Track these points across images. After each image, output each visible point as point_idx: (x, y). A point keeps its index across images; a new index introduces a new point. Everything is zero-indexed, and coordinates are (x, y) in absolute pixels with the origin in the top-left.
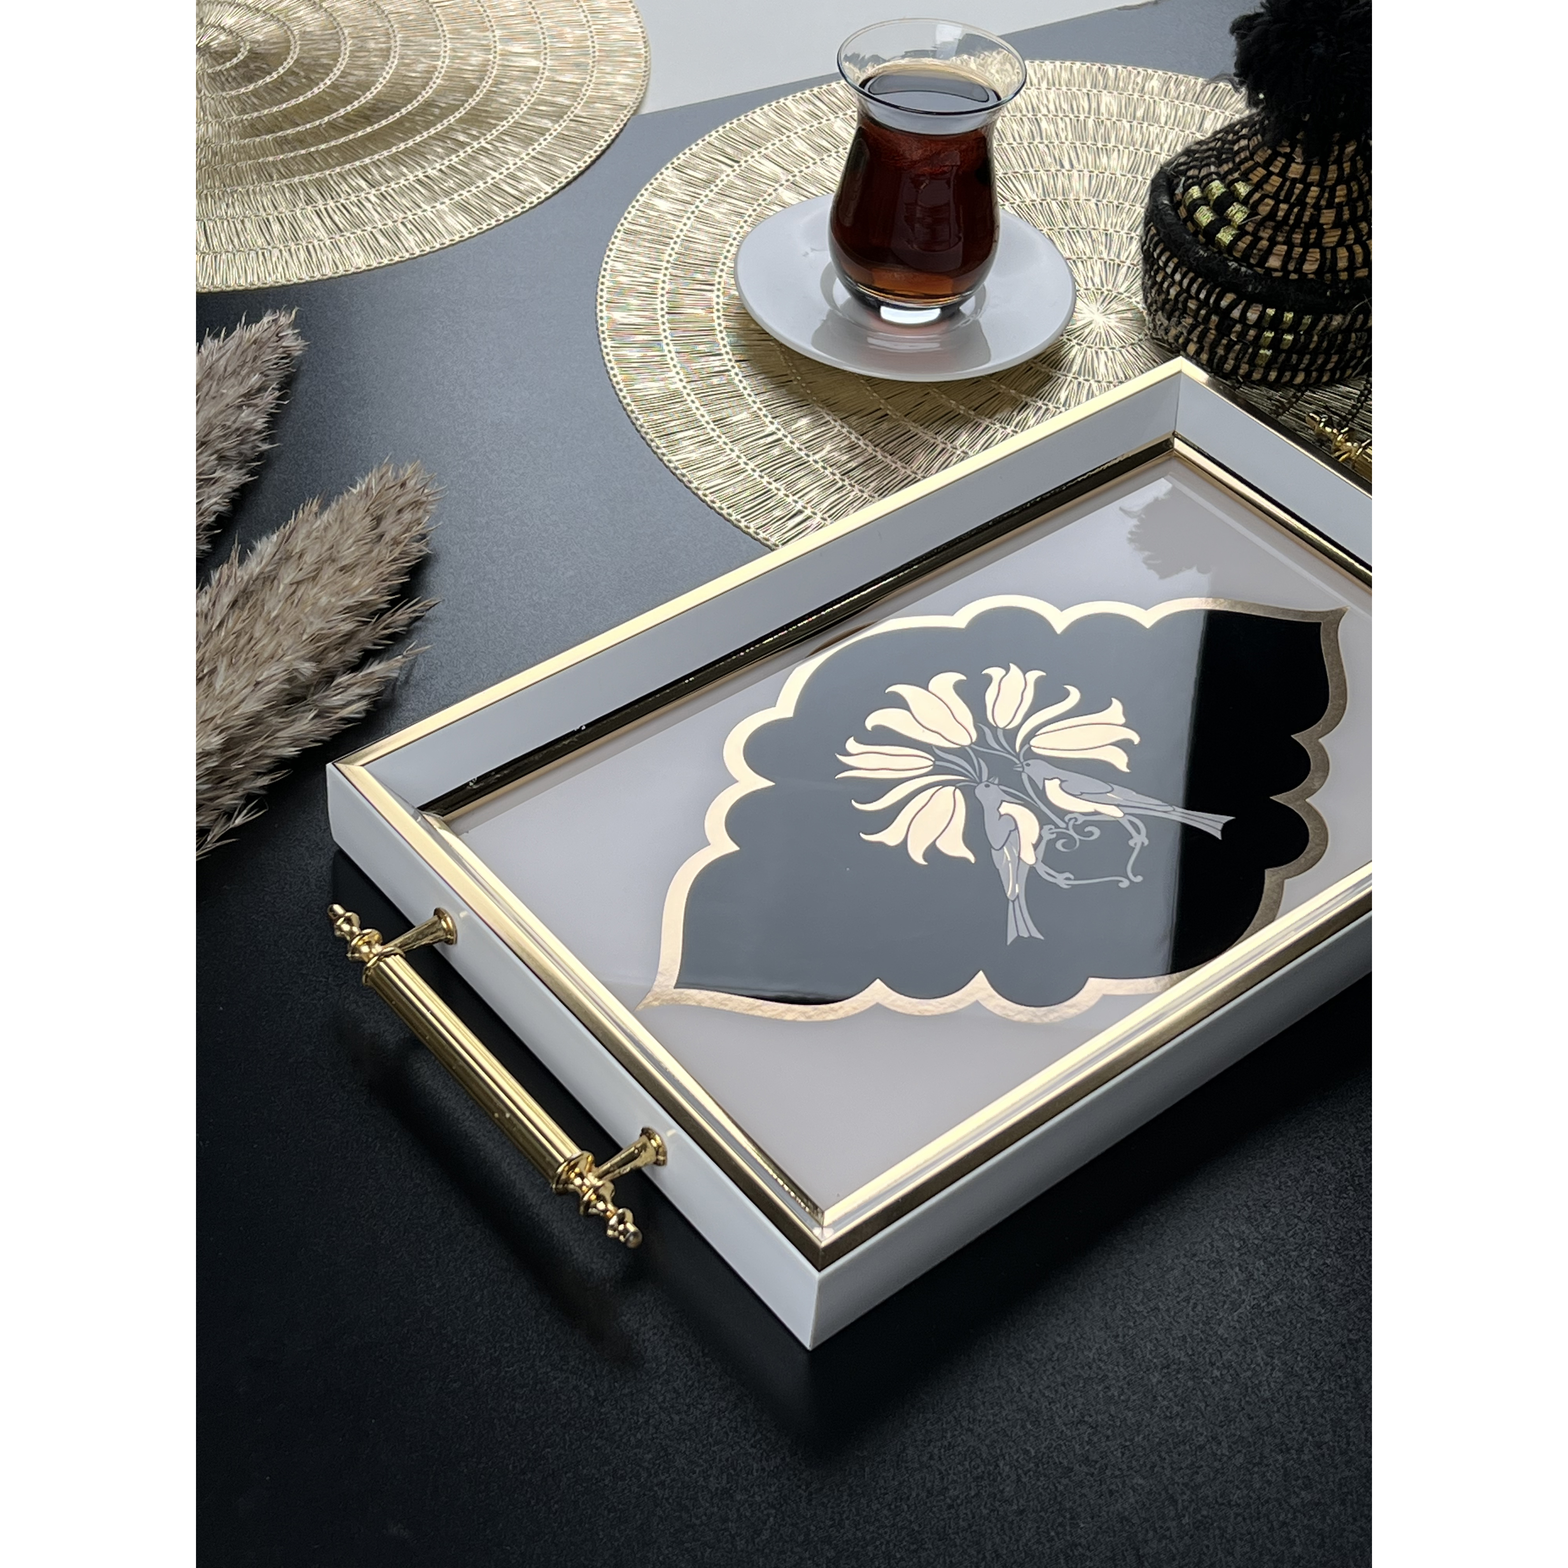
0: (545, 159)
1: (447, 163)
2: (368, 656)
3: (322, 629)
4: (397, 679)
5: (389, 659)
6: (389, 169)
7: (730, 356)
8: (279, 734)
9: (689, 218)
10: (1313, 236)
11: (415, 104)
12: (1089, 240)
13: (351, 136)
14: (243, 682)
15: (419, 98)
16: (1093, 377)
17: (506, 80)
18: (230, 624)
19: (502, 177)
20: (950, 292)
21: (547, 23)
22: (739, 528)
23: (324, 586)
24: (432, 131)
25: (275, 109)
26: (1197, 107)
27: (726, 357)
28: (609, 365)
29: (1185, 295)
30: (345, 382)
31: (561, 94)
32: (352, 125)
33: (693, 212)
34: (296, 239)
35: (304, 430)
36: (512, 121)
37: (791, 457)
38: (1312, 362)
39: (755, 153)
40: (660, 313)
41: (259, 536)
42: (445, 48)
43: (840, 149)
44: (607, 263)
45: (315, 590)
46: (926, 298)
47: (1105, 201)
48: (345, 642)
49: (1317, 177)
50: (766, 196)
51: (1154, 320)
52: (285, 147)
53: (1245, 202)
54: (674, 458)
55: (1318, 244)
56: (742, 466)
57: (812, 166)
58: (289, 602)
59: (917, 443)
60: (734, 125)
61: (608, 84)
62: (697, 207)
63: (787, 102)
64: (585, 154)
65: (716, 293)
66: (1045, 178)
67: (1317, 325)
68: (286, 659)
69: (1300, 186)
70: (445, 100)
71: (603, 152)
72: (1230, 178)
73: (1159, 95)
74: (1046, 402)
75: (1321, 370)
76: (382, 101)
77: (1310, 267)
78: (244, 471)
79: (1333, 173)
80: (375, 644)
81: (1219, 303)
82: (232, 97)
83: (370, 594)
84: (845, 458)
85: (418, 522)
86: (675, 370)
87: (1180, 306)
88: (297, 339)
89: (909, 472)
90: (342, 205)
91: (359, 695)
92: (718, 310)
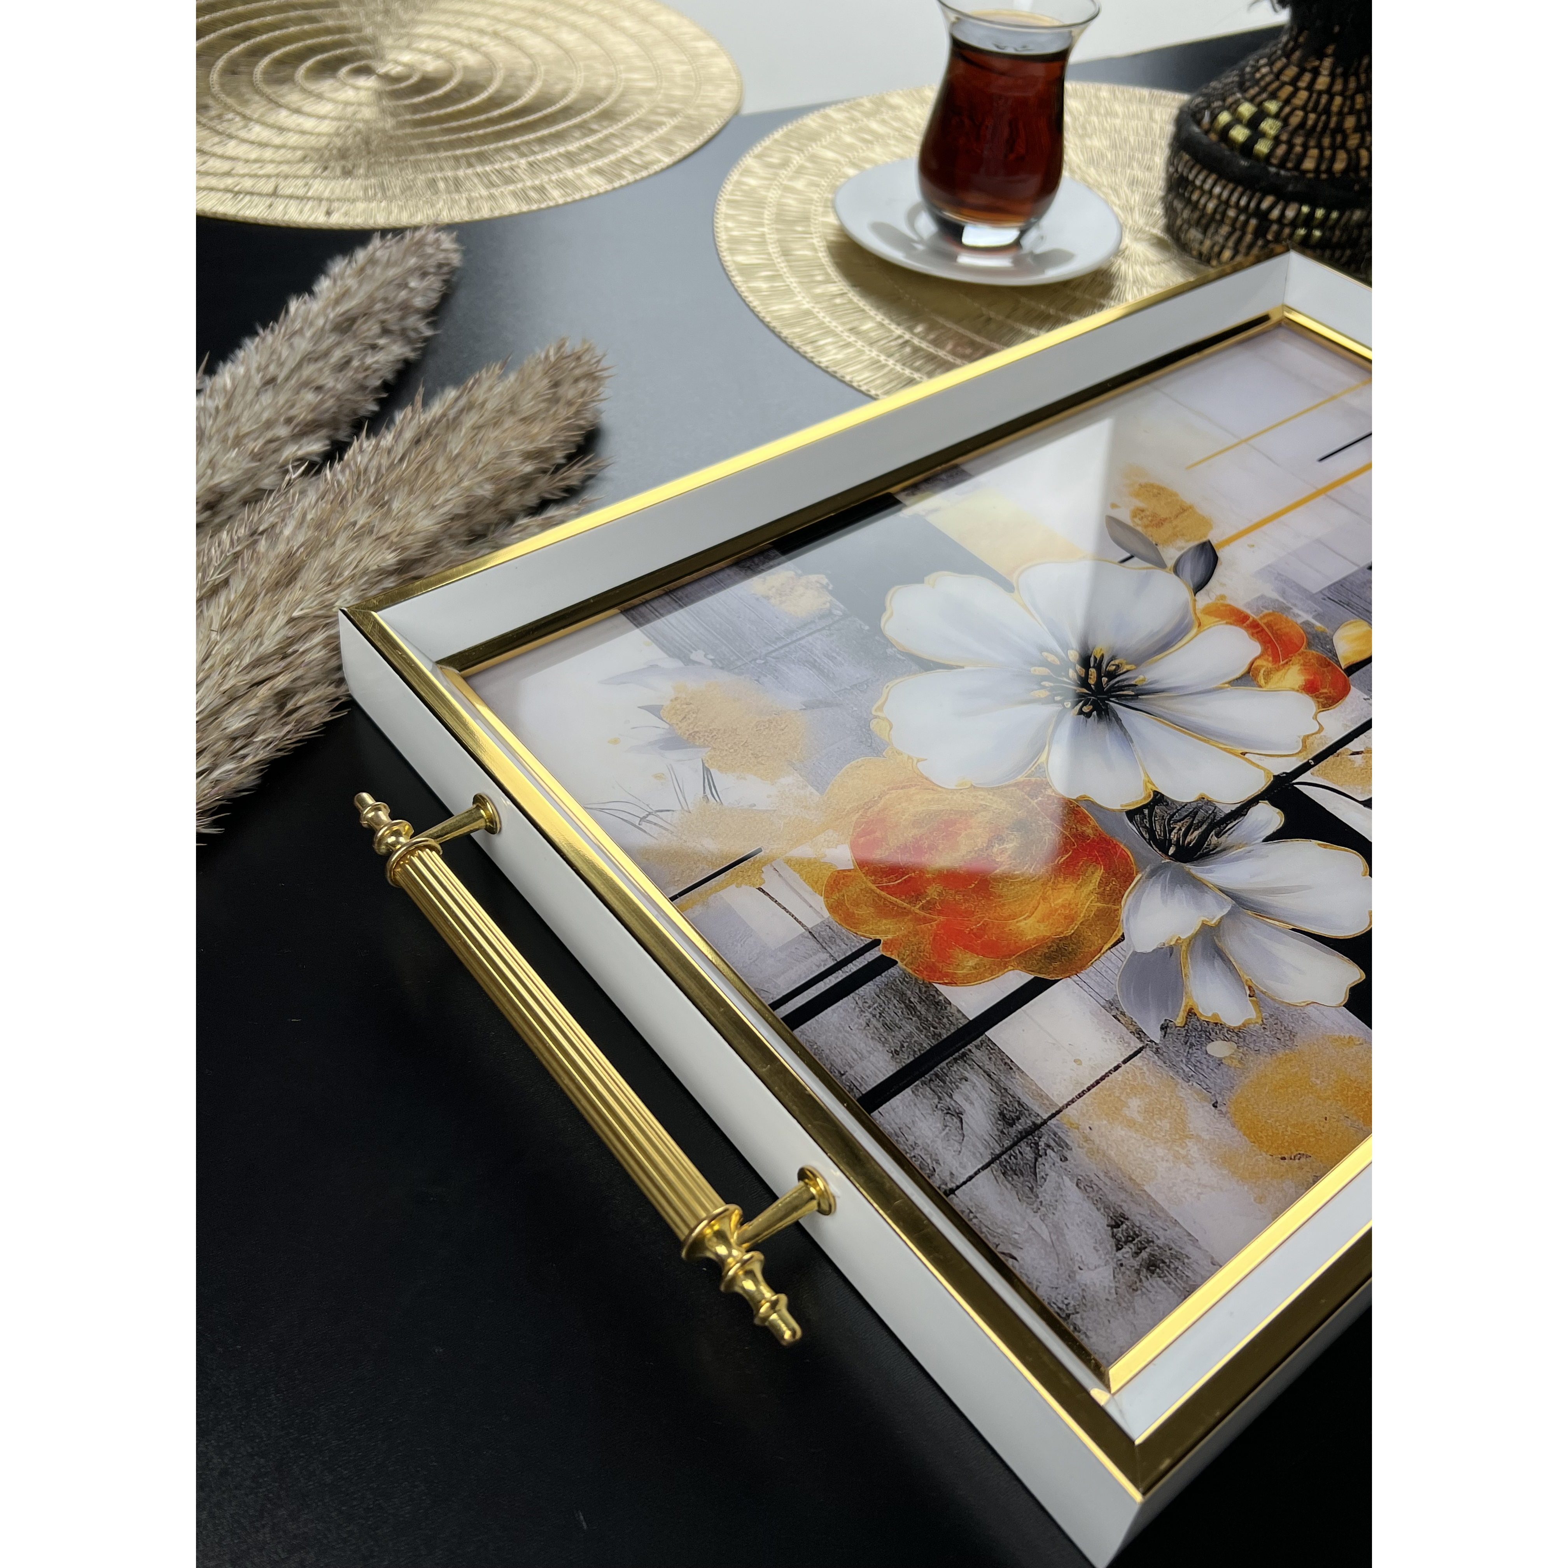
1: (583, 143)
6: (536, 146)
10: (1339, 140)
15: (557, 105)
17: (629, 94)
19: (629, 152)
24: (570, 123)
25: (441, 112)
29: (1224, 206)
31: (675, 102)
34: (458, 191)
36: (636, 117)
42: (579, 75)
49: (1343, 87)
52: (449, 132)
53: (1277, 116)
55: (1344, 146)
58: (470, 443)
64: (697, 139)
67: (1341, 219)
69: (1325, 97)
70: (580, 105)
72: (1259, 99)
76: (529, 106)
77: (1338, 167)
78: (409, 348)
81: (1260, 207)
82: (406, 104)
87: (1218, 217)
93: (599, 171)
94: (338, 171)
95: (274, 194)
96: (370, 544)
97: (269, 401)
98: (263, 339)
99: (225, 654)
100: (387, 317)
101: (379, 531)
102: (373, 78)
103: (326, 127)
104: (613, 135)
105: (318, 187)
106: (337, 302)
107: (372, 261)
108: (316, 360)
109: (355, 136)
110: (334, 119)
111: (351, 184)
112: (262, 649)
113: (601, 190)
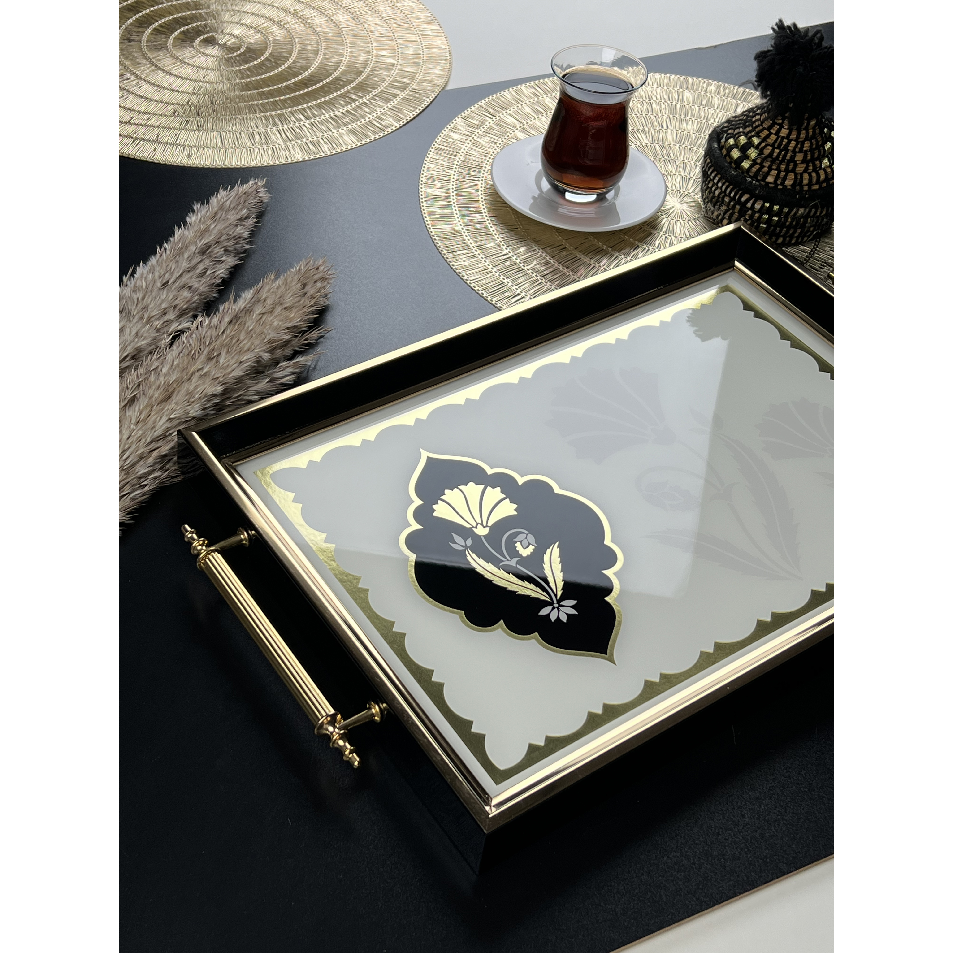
0: (396, 110)
1: (345, 109)
2: (296, 354)
3: (275, 337)
4: (310, 366)
5: (306, 356)
6: (316, 111)
7: (487, 214)
8: (250, 389)
9: (468, 143)
10: (791, 167)
11: (331, 78)
12: (675, 165)
13: (297, 93)
14: (234, 361)
15: (333, 76)
16: (673, 234)
17: (377, 69)
18: (228, 331)
19: (374, 117)
20: (602, 187)
21: (401, 41)
22: (487, 300)
23: (276, 316)
24: (339, 93)
25: (259, 78)
26: (734, 100)
27: (484, 214)
28: (424, 215)
29: (723, 194)
30: (289, 217)
31: (406, 77)
32: (297, 87)
33: (471, 141)
34: (267, 143)
35: (268, 240)
36: (380, 90)
37: (516, 266)
38: (787, 232)
39: (504, 112)
40: (451, 190)
41: (243, 290)
42: (347, 51)
43: (548, 113)
44: (425, 164)
45: (271, 318)
46: (589, 189)
47: (684, 146)
48: (285, 346)
49: (795, 136)
50: (509, 134)
51: (706, 207)
52: (263, 97)
53: (757, 147)
54: (455, 264)
55: (793, 171)
56: (490, 270)
57: (533, 120)
58: (258, 323)
59: (580, 263)
60: (494, 98)
61: (429, 73)
62: (473, 138)
63: (522, 87)
64: (416, 108)
65: (481, 182)
66: (653, 133)
67: (791, 213)
68: (256, 351)
69: (786, 140)
70: (346, 77)
71: (426, 108)
72: (750, 135)
73: (714, 94)
74: (648, 246)
75: (791, 237)
76: (313, 76)
77: (789, 182)
78: (237, 258)
79: (803, 135)
80: (300, 348)
81: (741, 199)
82: (236, 71)
83: (299, 321)
84: (543, 268)
85: (324, 287)
86: (458, 220)
87: (720, 199)
88: (266, 194)
89: (575, 277)
90: (291, 127)
91: (292, 372)
92: (481, 191)
93: (353, 132)
94: (195, 127)
97: (165, 296)
98: (160, 256)
102: (217, 47)
103: (188, 87)
104: (365, 104)
105: (183, 136)
107: (220, 206)
108: (190, 272)
109: (205, 96)
111: (203, 135)
112: (155, 434)
113: (354, 146)
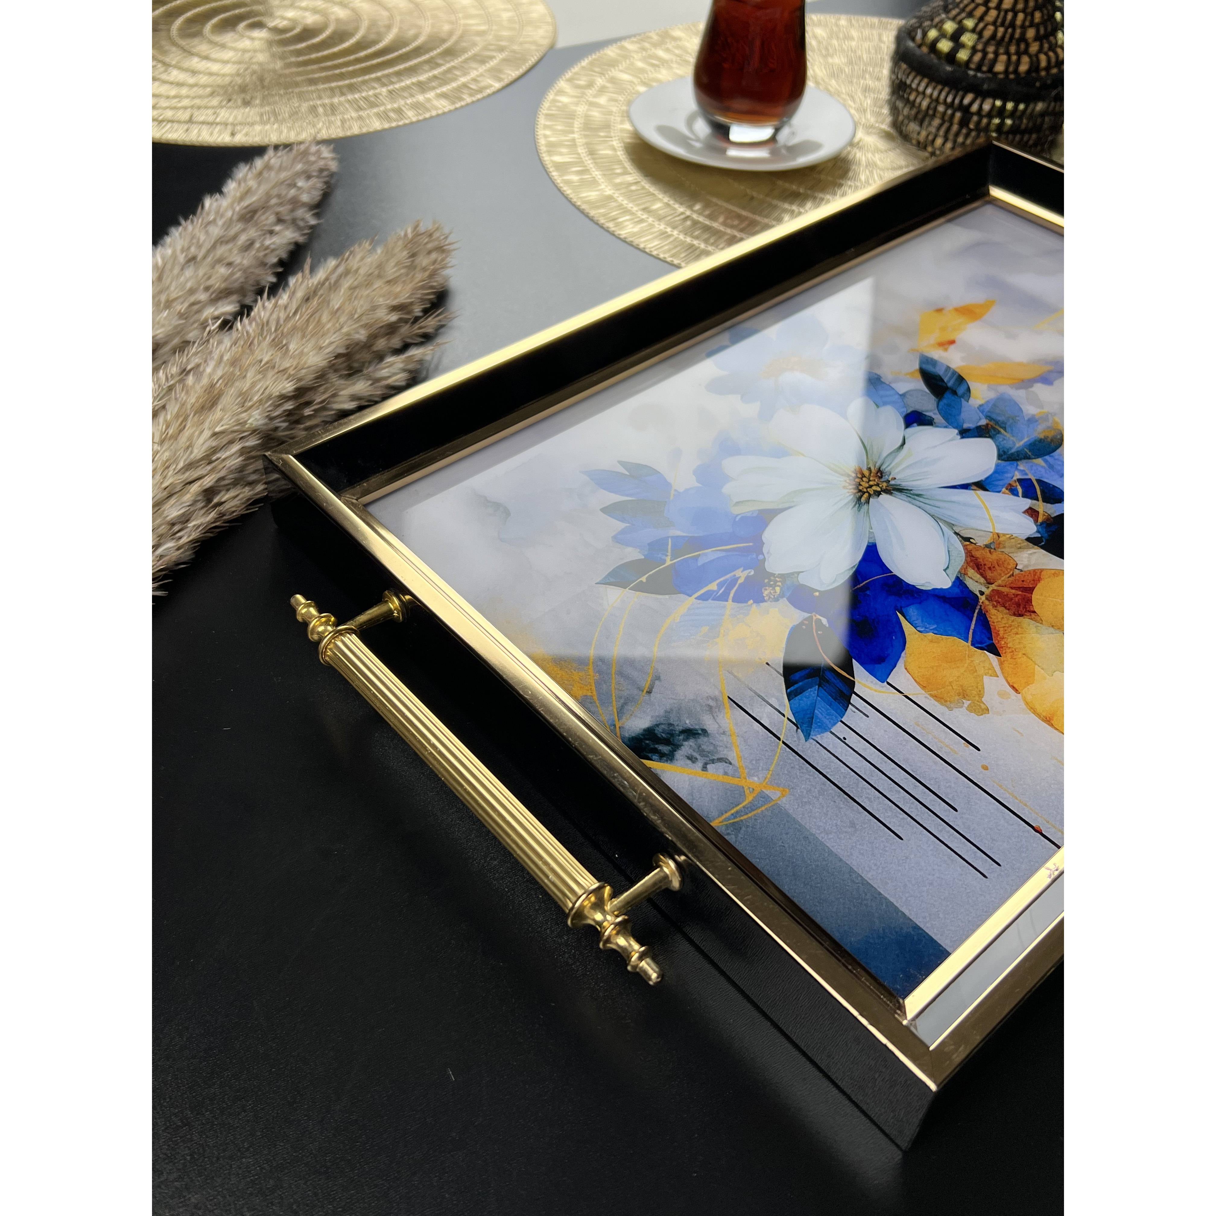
2: (408, 346)
5: (422, 349)
6: (394, 78)
10: (1022, 46)
11: (411, 47)
13: (369, 63)
17: (466, 36)
19: (467, 80)
21: (491, 10)
24: (421, 59)
25: (319, 54)
34: (334, 114)
36: (472, 53)
42: (426, 23)
48: (390, 334)
49: (1022, 6)
52: (326, 70)
53: (973, 31)
55: (1026, 51)
61: (531, 36)
64: (520, 68)
67: (1027, 110)
69: (1011, 14)
70: (428, 46)
74: (852, 182)
76: (389, 47)
77: (1023, 68)
78: (298, 233)
81: (962, 103)
82: (291, 50)
83: (408, 300)
87: (930, 112)
90: (363, 97)
91: (403, 370)
93: (444, 96)
94: (239, 102)
95: (190, 121)
96: (274, 376)
97: (192, 274)
98: (185, 229)
99: (165, 460)
100: (280, 209)
101: (279, 366)
102: (265, 30)
104: (454, 67)
105: (224, 115)
106: (241, 199)
107: (268, 167)
108: (227, 242)
109: (252, 75)
110: (234, 63)
111: (250, 111)
112: (192, 456)
113: (446, 110)
